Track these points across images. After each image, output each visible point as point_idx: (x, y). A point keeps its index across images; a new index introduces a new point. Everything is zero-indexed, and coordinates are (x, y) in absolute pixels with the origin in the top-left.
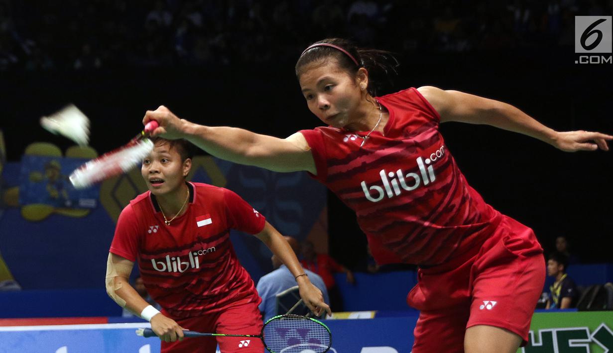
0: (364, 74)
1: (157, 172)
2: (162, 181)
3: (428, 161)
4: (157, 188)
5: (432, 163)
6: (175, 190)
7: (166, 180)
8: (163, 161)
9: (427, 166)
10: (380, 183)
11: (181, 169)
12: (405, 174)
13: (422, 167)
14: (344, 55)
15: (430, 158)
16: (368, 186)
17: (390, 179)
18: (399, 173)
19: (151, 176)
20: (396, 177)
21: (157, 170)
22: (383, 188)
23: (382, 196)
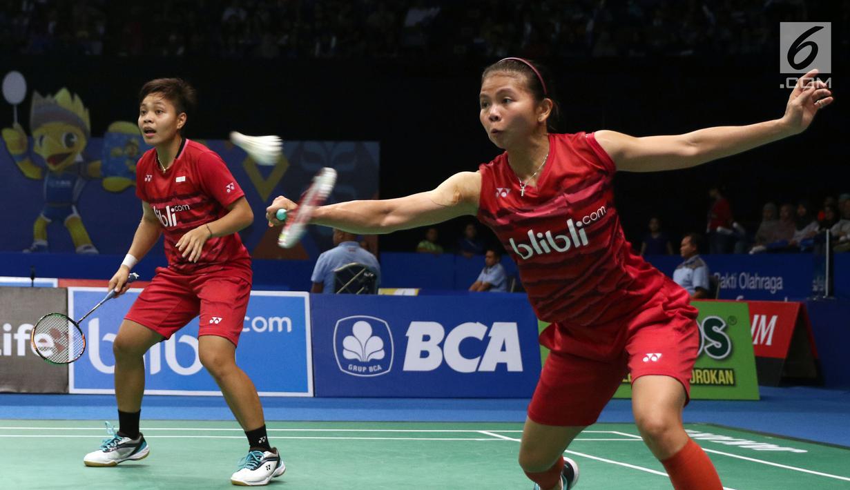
0: (548, 107)
1: (150, 121)
2: (153, 131)
3: (579, 224)
4: (150, 138)
5: (584, 226)
6: (167, 143)
7: (158, 131)
8: (158, 112)
9: (578, 229)
10: (529, 243)
11: (174, 122)
12: (554, 236)
13: (572, 230)
14: (537, 76)
15: (582, 221)
16: (517, 244)
17: (538, 240)
18: (548, 234)
19: (146, 125)
20: (545, 238)
21: (151, 119)
22: (532, 247)
23: (531, 253)
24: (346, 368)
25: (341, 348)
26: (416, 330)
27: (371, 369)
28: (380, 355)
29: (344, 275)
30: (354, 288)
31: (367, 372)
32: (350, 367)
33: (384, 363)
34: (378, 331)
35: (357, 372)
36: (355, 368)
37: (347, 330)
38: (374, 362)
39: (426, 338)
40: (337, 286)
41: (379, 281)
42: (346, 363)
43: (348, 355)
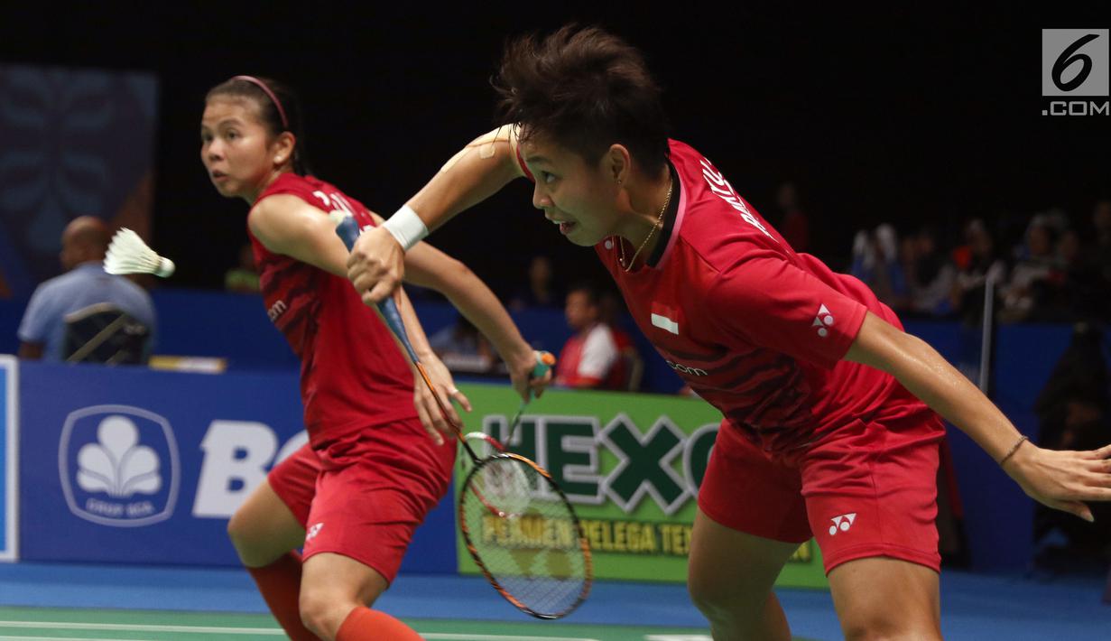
24: (82, 505)
25: (74, 468)
26: (222, 438)
27: (133, 510)
28: (151, 485)
29: (84, 328)
30: (102, 354)
31: (125, 516)
32: (92, 505)
33: (158, 499)
34: (148, 436)
35: (103, 515)
36: (101, 507)
37: (88, 434)
38: (138, 497)
39: (241, 454)
40: (71, 348)
41: (151, 343)
42: (83, 496)
43: (87, 482)
